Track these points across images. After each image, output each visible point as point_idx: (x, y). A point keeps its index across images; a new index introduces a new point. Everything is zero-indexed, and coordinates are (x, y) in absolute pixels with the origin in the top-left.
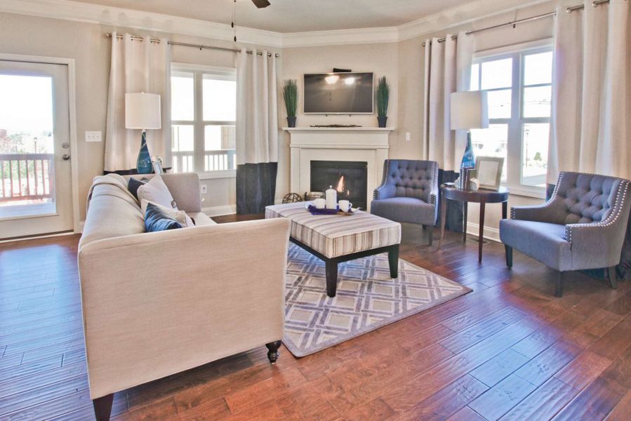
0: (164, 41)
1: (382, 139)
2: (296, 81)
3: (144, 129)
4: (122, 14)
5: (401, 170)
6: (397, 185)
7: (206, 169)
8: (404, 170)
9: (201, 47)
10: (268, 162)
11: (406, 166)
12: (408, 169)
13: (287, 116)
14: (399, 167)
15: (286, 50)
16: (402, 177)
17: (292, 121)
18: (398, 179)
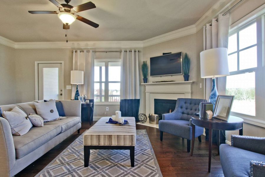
0: (91, 51)
1: (188, 88)
2: (146, 61)
3: (77, 84)
4: (78, 43)
5: (186, 104)
6: (183, 113)
7: (109, 101)
8: (188, 105)
9: (106, 52)
10: (134, 99)
11: (189, 102)
12: (191, 104)
13: (143, 78)
14: (185, 103)
15: (145, 48)
16: (187, 109)
17: (146, 80)
18: (184, 110)
